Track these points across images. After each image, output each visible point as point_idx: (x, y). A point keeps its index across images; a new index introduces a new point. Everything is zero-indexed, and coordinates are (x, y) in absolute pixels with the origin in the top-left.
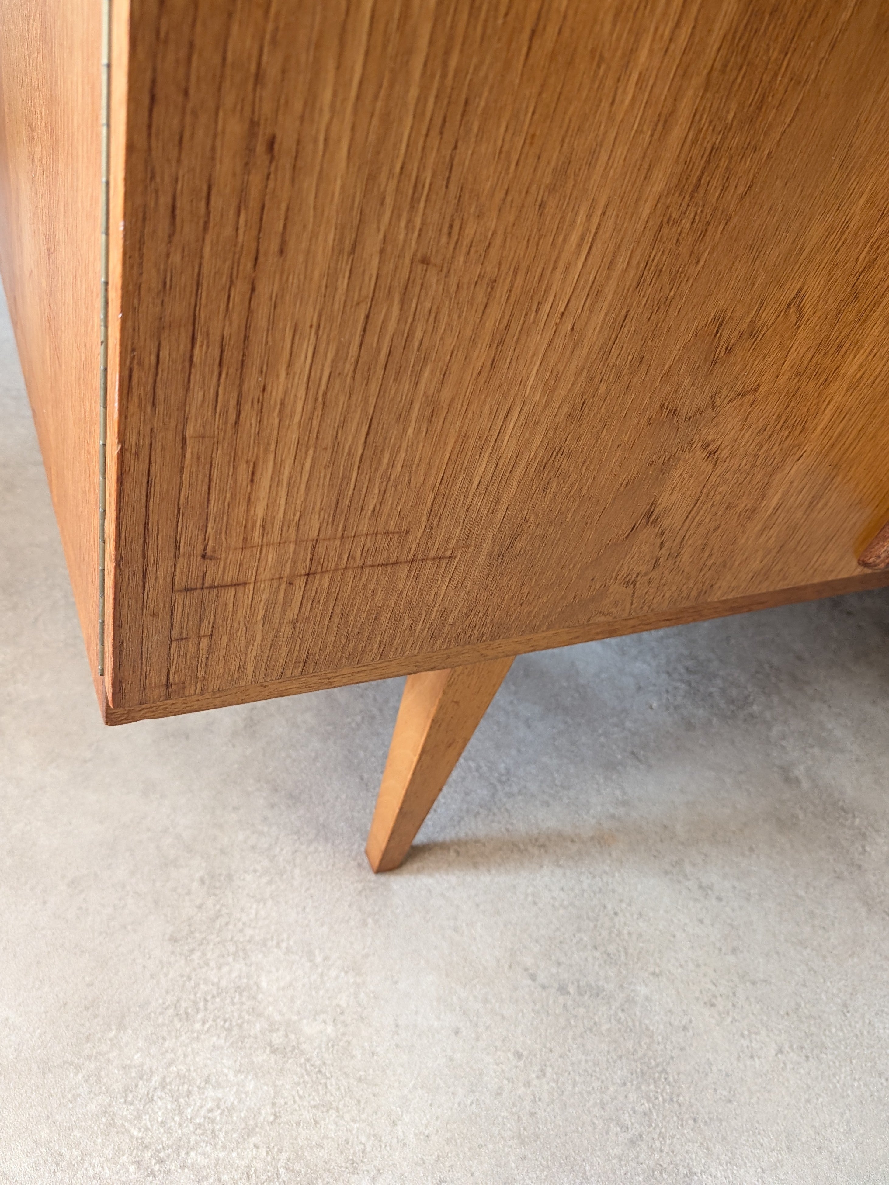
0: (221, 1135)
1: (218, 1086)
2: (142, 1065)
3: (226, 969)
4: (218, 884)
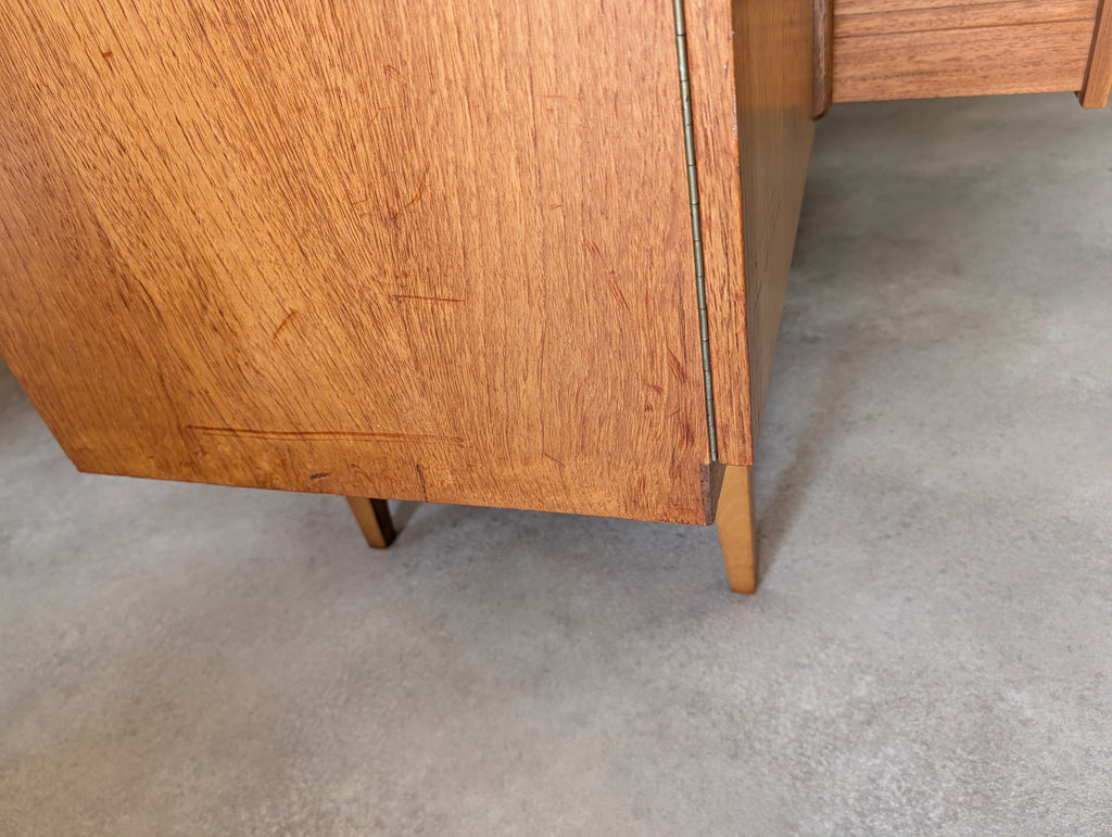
0: (924, 788)
1: (881, 775)
2: (837, 825)
3: (781, 729)
4: (701, 704)
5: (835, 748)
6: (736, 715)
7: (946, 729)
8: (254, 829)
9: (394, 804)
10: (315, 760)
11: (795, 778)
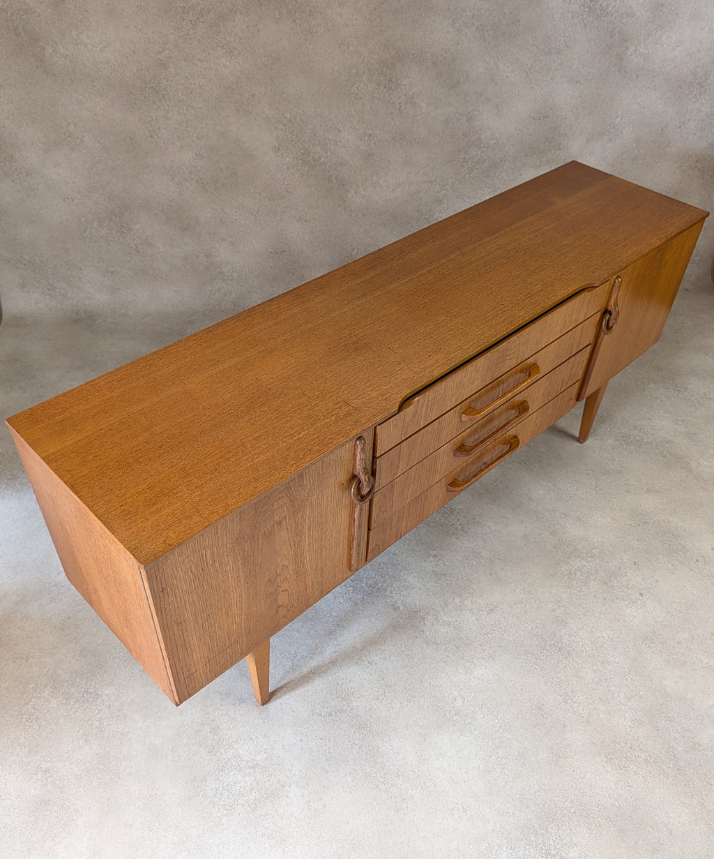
0: (245, 794)
1: (239, 783)
2: (216, 787)
3: (228, 753)
4: (216, 731)
5: (236, 768)
6: (221, 740)
7: (267, 784)
8: (78, 686)
9: (116, 704)
10: (105, 675)
11: (218, 769)
